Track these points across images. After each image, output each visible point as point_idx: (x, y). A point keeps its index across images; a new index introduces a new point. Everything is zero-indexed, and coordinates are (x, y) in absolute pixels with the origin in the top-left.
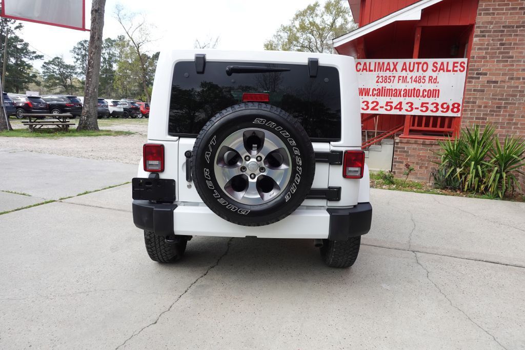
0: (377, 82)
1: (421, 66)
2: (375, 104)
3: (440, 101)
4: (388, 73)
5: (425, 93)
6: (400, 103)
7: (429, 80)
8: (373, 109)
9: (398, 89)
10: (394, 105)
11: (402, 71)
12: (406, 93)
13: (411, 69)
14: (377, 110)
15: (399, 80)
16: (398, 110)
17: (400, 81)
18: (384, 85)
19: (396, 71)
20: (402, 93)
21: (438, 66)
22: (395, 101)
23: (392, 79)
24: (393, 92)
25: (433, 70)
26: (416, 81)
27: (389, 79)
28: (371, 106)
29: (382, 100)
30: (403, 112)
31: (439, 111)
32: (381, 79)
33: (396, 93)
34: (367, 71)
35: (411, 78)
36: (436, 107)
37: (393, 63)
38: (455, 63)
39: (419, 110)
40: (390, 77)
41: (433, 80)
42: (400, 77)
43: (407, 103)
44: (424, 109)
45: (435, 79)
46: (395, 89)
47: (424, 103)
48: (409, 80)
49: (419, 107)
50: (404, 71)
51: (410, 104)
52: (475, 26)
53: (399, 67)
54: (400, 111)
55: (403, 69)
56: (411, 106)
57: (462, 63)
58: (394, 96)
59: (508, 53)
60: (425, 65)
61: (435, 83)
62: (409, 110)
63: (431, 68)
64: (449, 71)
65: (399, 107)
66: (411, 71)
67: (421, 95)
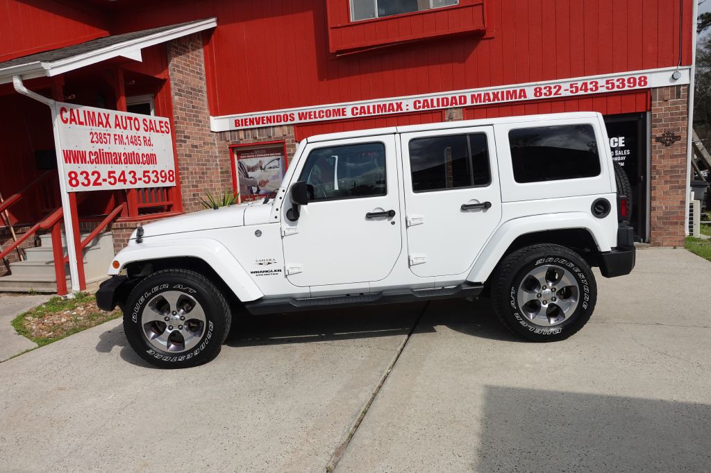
0: (92, 142)
1: (132, 121)
2: (96, 175)
3: (158, 168)
4: (101, 130)
5: (145, 159)
6: (123, 173)
7: (145, 141)
8: (95, 184)
9: (117, 152)
10: (117, 175)
11: (116, 128)
12: (126, 158)
13: (125, 126)
14: (100, 184)
15: (116, 139)
16: (123, 183)
17: (117, 141)
18: (100, 146)
19: (110, 127)
20: (123, 158)
21: (148, 124)
22: (118, 169)
23: (108, 137)
24: (113, 158)
25: (144, 128)
26: (132, 142)
27: (105, 138)
28: (92, 178)
29: (104, 169)
30: (128, 186)
31: (160, 181)
32: (95, 136)
33: (116, 158)
34: (76, 123)
35: (127, 138)
36: (156, 176)
37: (104, 114)
38: (161, 122)
39: (142, 181)
40: (105, 134)
41: (148, 142)
42: (115, 135)
43: (130, 173)
44: (147, 179)
45: (149, 140)
46: (115, 153)
47: (145, 172)
48: (126, 141)
49: (142, 177)
50: (118, 127)
51: (132, 174)
52: (172, 82)
53: (112, 121)
54: (125, 183)
55: (117, 125)
56: (134, 177)
57: (166, 122)
58: (115, 163)
59: (198, 117)
60: (136, 121)
61: (150, 145)
62: (133, 181)
63: (142, 126)
64: (158, 131)
65: (122, 178)
66: (125, 128)
67: (141, 161)
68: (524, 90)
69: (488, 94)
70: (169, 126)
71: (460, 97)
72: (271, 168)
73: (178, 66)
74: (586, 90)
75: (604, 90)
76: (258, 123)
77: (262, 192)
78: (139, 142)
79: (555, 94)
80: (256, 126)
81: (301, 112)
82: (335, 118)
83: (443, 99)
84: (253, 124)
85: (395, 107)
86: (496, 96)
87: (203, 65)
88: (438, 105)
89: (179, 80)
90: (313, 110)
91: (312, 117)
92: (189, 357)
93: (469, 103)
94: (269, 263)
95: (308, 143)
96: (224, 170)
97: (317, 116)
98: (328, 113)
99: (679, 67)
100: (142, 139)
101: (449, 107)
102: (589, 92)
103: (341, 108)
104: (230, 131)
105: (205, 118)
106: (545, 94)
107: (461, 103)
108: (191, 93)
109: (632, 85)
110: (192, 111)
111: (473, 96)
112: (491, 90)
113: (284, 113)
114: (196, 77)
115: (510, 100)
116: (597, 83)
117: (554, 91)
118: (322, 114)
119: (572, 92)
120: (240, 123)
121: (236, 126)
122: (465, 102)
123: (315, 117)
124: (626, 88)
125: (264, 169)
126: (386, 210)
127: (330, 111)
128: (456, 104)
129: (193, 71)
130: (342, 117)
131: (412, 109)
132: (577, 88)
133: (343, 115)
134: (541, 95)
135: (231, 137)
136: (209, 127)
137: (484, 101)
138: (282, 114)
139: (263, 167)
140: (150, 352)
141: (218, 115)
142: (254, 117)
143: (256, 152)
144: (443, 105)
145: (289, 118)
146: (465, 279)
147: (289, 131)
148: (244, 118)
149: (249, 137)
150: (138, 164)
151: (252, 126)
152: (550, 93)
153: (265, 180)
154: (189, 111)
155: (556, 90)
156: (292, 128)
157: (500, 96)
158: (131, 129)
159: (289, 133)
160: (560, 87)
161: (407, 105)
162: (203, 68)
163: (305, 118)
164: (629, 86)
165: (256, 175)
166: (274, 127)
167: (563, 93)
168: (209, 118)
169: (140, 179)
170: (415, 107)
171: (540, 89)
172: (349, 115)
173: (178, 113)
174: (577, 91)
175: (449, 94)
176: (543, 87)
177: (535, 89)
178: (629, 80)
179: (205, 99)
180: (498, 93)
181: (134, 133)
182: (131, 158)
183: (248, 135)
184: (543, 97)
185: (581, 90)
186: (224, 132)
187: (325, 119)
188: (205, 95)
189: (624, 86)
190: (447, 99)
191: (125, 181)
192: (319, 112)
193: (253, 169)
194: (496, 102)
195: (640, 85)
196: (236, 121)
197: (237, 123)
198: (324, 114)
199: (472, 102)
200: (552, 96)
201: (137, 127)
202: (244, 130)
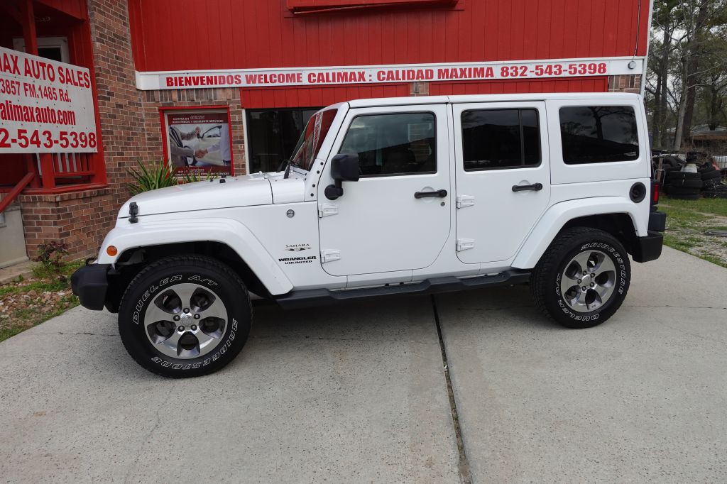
1: (46, 69)
2: (3, 134)
3: (77, 129)
4: (8, 76)
5: (61, 117)
6: (36, 133)
7: (61, 95)
8: (3, 145)
9: (27, 106)
10: (29, 135)
11: (26, 75)
12: (39, 114)
13: (37, 73)
14: (9, 146)
15: (26, 90)
16: (36, 145)
17: (28, 92)
18: (7, 97)
19: (19, 74)
20: (35, 114)
21: (64, 73)
22: (30, 127)
23: (16, 86)
24: (24, 113)
25: (60, 78)
26: (46, 95)
27: (13, 87)
29: (12, 127)
30: (42, 150)
31: (79, 146)
32: (1, 83)
33: (27, 113)
35: (40, 89)
36: (75, 139)
37: (12, 56)
38: (79, 73)
39: (59, 145)
40: (13, 82)
41: (65, 97)
42: (25, 84)
43: (44, 133)
44: (64, 142)
45: (66, 94)
46: (25, 107)
47: (62, 133)
48: (38, 92)
49: (58, 139)
50: (28, 75)
51: (47, 135)
52: (92, 24)
53: (21, 65)
54: (38, 146)
55: (27, 72)
56: (49, 139)
57: (86, 74)
58: (26, 120)
59: (122, 70)
60: (50, 69)
61: (67, 100)
62: (48, 144)
63: (57, 76)
64: (76, 84)
65: (35, 139)
66: (37, 77)
67: (57, 119)
68: (491, 69)
69: (455, 70)
70: (89, 79)
71: (427, 71)
72: (210, 136)
73: (99, 6)
74: (550, 73)
75: (567, 74)
76: (196, 83)
77: (199, 164)
78: (54, 96)
79: (520, 75)
80: (193, 86)
81: (249, 74)
82: (289, 84)
83: (409, 72)
84: (190, 84)
85: (357, 76)
86: (463, 72)
87: (127, 7)
88: (404, 78)
89: (100, 23)
90: (263, 73)
91: (263, 81)
92: (206, 363)
93: (435, 78)
94: (302, 249)
95: (350, 108)
96: (152, 136)
97: (268, 80)
98: (281, 78)
99: (636, 57)
100: (57, 92)
101: (415, 80)
102: (553, 75)
103: (296, 73)
104: (161, 91)
105: (129, 72)
106: (512, 74)
107: (427, 78)
108: (114, 41)
109: (592, 71)
110: (115, 63)
111: (440, 71)
112: (459, 66)
113: (228, 74)
114: (120, 22)
115: (477, 78)
116: (560, 67)
117: (520, 71)
118: (273, 79)
119: (537, 74)
120: (174, 81)
121: (168, 85)
122: (432, 77)
123: (266, 82)
124: (587, 74)
125: (202, 138)
126: (436, 190)
127: (283, 76)
128: (423, 78)
129: (116, 14)
130: (297, 84)
131: (375, 80)
132: (542, 70)
133: (299, 81)
134: (507, 74)
135: (162, 97)
136: (134, 84)
137: (451, 77)
138: (226, 75)
139: (201, 135)
140: (156, 359)
141: (145, 71)
142: (191, 75)
143: (192, 118)
144: (409, 78)
145: (235, 80)
146: (509, 265)
147: (234, 95)
148: (178, 76)
149: (184, 100)
150: (54, 122)
151: (188, 87)
152: (517, 74)
153: (203, 149)
154: (112, 62)
155: (522, 70)
156: (238, 93)
157: (467, 73)
158: (45, 79)
159: (234, 98)
160: (526, 68)
161: (370, 76)
162: (127, 11)
163: (254, 82)
164: (590, 73)
165: (192, 144)
166: (215, 89)
167: (530, 75)
168: (134, 74)
169: (56, 142)
170: (379, 78)
171: (507, 68)
172: (305, 82)
173: (100, 64)
174: (542, 74)
175: (415, 67)
176: (509, 67)
177: (502, 69)
178: (590, 66)
179: (130, 50)
180: (465, 69)
181: (48, 83)
182: (45, 115)
183: (184, 97)
184: (510, 77)
185: (546, 72)
186: (152, 91)
187: (277, 84)
188: (130, 44)
189: (585, 72)
190: (413, 72)
191: (38, 143)
192: (271, 76)
193: (189, 137)
194: (463, 79)
195: (599, 72)
196: (168, 79)
197: (169, 81)
198: (277, 79)
199: (439, 77)
200: (518, 77)
201: (52, 76)
202: (178, 90)
